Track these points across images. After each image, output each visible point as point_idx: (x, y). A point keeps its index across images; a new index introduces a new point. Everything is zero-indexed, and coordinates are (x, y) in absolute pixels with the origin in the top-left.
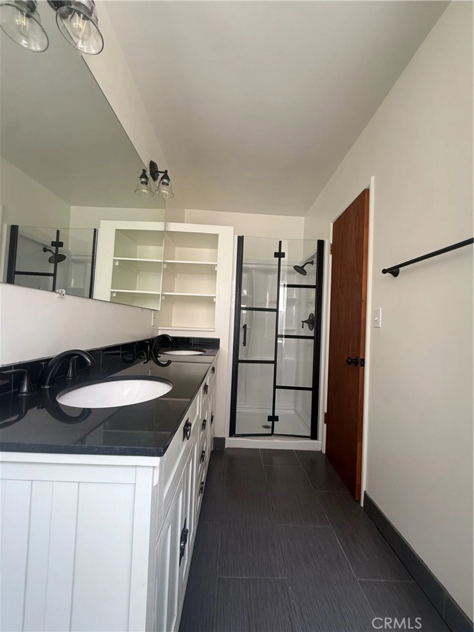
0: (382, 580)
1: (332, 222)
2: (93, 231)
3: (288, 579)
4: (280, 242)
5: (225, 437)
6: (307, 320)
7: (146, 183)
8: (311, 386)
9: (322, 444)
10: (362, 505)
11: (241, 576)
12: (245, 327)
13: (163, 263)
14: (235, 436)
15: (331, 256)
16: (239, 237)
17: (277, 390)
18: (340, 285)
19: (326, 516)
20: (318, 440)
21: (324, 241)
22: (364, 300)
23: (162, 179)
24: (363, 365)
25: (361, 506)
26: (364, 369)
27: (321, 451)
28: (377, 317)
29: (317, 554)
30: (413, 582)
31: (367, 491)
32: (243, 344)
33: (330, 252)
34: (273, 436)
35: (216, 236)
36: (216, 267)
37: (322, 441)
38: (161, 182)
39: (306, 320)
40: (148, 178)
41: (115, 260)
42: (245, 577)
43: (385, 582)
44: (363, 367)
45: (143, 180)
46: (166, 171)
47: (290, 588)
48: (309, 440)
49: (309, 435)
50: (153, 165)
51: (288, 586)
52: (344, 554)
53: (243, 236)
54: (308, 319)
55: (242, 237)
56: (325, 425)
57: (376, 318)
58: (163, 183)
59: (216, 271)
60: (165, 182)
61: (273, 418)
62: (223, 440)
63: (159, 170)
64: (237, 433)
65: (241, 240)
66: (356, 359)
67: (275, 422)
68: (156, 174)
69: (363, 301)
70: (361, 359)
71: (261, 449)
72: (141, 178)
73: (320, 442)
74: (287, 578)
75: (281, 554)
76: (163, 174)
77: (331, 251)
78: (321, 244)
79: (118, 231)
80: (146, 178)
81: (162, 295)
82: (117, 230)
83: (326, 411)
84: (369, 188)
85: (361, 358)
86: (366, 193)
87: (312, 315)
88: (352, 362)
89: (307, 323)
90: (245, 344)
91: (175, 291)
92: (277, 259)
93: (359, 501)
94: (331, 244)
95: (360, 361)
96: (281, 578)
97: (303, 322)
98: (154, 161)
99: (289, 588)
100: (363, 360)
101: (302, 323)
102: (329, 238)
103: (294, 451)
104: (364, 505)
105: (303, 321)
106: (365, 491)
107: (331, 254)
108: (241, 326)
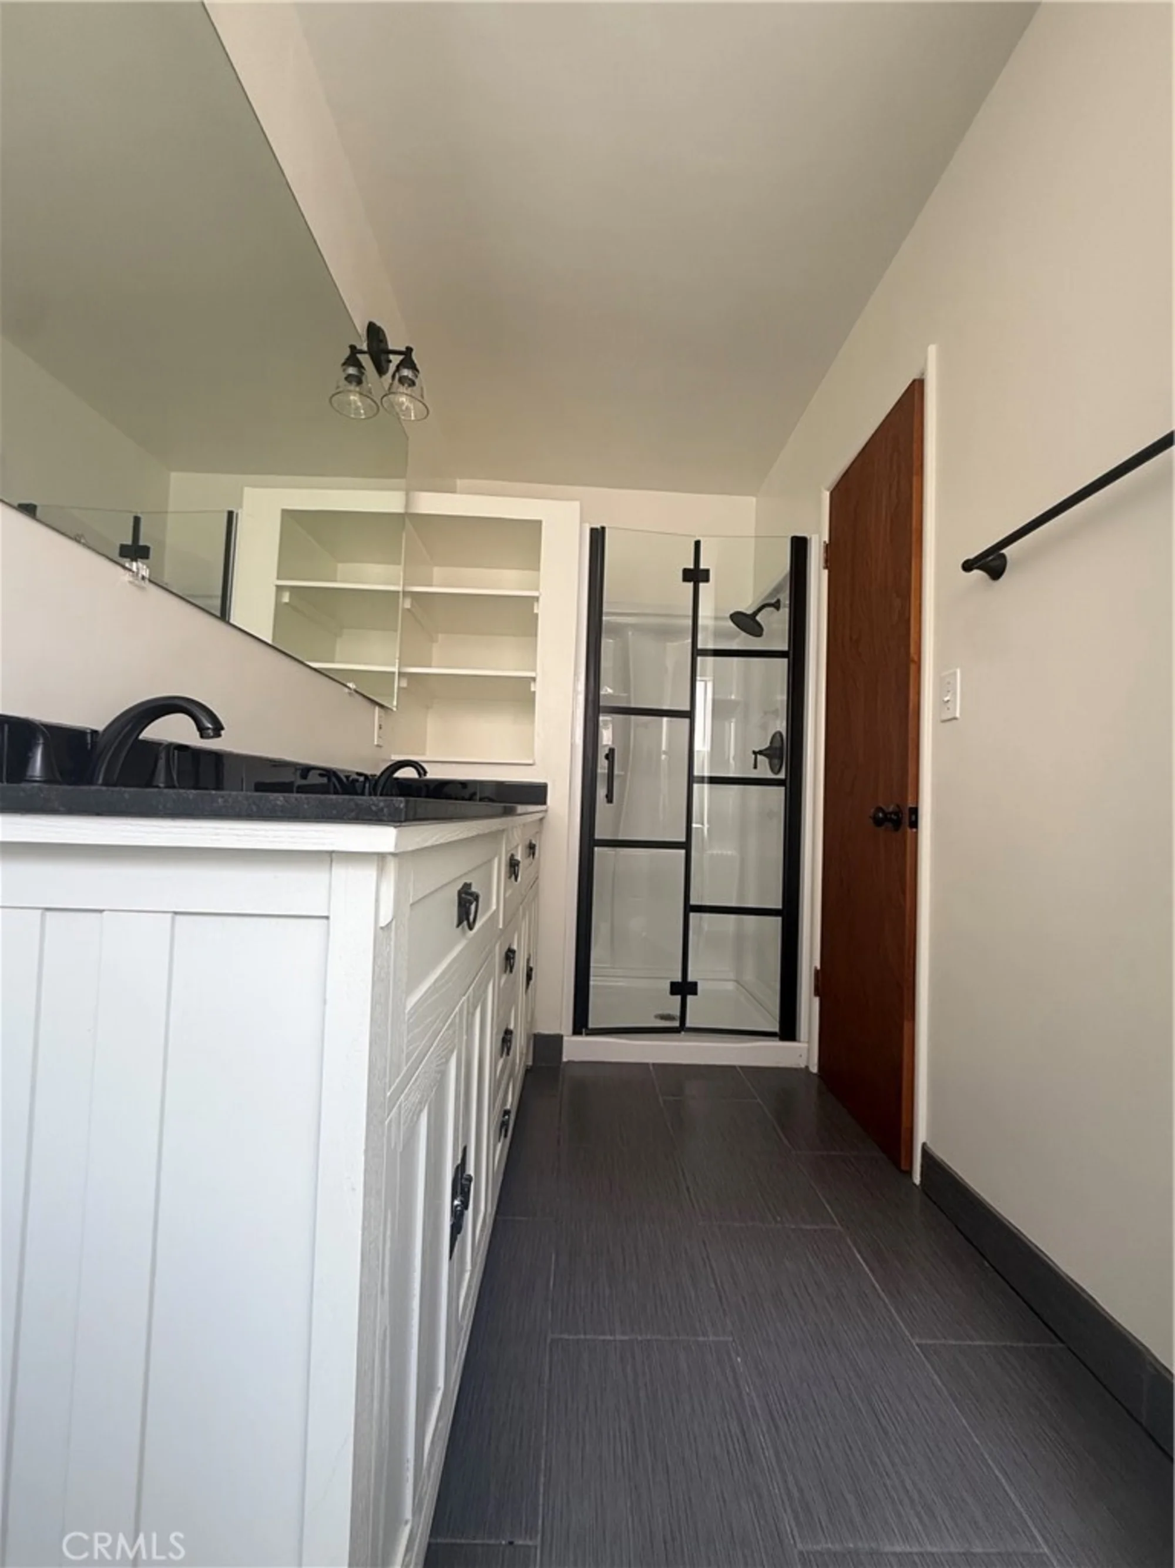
0: (978, 1343)
1: (828, 490)
2: (225, 516)
3: (734, 1340)
4: (697, 544)
5: (562, 1033)
6: (766, 749)
7: (358, 380)
8: (779, 906)
9: (809, 1050)
10: (917, 1178)
11: (611, 1335)
12: (610, 757)
13: (401, 595)
14: (588, 1032)
15: (826, 572)
16: (593, 531)
17: (692, 915)
18: (851, 638)
19: (828, 1207)
20: (799, 1041)
21: (808, 538)
22: (916, 658)
23: (398, 368)
24: (915, 824)
25: (915, 1184)
26: (916, 833)
27: (807, 1067)
28: (950, 694)
29: (805, 1286)
30: (1061, 1345)
31: (929, 1145)
32: (605, 799)
33: (822, 563)
34: (683, 1033)
35: (536, 526)
36: (536, 604)
37: (809, 1042)
38: (397, 376)
39: (763, 747)
40: (363, 367)
41: (279, 589)
42: (619, 1337)
43: (987, 1346)
44: (914, 830)
45: (352, 370)
46: (409, 350)
47: (739, 1359)
48: (776, 1041)
49: (775, 1028)
50: (374, 332)
51: (733, 1355)
52: (877, 1286)
53: (603, 528)
54: (768, 745)
55: (600, 530)
56: (816, 1001)
57: (946, 696)
58: (402, 380)
59: (537, 615)
60: (406, 377)
61: (684, 988)
62: (557, 1040)
63: (391, 347)
64: (591, 1025)
65: (597, 537)
66: (898, 812)
67: (690, 998)
68: (383, 357)
69: (913, 661)
70: (911, 809)
71: (654, 1064)
72: (344, 367)
73: (806, 1045)
74: (731, 1339)
75: (713, 1286)
76: (401, 357)
77: (826, 561)
78: (799, 546)
79: (290, 516)
80: (359, 365)
81: (400, 674)
82: (285, 512)
83: (818, 965)
84: (922, 377)
85: (911, 805)
86: (916, 390)
87: (778, 735)
88: (887, 818)
89: (765, 755)
90: (609, 798)
91: (433, 664)
92: (691, 585)
93: (909, 1173)
94: (825, 542)
95: (907, 812)
96: (716, 1339)
97: (755, 753)
98: (378, 324)
99: (737, 1360)
100: (915, 811)
101: (753, 756)
102: (819, 532)
103: (739, 1069)
104: (922, 1181)
105: (757, 750)
106: (924, 1145)
107: (826, 567)
108: (602, 753)
